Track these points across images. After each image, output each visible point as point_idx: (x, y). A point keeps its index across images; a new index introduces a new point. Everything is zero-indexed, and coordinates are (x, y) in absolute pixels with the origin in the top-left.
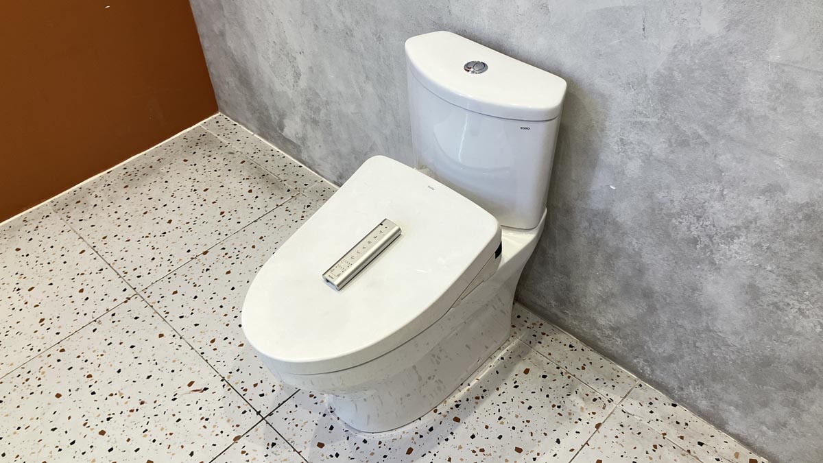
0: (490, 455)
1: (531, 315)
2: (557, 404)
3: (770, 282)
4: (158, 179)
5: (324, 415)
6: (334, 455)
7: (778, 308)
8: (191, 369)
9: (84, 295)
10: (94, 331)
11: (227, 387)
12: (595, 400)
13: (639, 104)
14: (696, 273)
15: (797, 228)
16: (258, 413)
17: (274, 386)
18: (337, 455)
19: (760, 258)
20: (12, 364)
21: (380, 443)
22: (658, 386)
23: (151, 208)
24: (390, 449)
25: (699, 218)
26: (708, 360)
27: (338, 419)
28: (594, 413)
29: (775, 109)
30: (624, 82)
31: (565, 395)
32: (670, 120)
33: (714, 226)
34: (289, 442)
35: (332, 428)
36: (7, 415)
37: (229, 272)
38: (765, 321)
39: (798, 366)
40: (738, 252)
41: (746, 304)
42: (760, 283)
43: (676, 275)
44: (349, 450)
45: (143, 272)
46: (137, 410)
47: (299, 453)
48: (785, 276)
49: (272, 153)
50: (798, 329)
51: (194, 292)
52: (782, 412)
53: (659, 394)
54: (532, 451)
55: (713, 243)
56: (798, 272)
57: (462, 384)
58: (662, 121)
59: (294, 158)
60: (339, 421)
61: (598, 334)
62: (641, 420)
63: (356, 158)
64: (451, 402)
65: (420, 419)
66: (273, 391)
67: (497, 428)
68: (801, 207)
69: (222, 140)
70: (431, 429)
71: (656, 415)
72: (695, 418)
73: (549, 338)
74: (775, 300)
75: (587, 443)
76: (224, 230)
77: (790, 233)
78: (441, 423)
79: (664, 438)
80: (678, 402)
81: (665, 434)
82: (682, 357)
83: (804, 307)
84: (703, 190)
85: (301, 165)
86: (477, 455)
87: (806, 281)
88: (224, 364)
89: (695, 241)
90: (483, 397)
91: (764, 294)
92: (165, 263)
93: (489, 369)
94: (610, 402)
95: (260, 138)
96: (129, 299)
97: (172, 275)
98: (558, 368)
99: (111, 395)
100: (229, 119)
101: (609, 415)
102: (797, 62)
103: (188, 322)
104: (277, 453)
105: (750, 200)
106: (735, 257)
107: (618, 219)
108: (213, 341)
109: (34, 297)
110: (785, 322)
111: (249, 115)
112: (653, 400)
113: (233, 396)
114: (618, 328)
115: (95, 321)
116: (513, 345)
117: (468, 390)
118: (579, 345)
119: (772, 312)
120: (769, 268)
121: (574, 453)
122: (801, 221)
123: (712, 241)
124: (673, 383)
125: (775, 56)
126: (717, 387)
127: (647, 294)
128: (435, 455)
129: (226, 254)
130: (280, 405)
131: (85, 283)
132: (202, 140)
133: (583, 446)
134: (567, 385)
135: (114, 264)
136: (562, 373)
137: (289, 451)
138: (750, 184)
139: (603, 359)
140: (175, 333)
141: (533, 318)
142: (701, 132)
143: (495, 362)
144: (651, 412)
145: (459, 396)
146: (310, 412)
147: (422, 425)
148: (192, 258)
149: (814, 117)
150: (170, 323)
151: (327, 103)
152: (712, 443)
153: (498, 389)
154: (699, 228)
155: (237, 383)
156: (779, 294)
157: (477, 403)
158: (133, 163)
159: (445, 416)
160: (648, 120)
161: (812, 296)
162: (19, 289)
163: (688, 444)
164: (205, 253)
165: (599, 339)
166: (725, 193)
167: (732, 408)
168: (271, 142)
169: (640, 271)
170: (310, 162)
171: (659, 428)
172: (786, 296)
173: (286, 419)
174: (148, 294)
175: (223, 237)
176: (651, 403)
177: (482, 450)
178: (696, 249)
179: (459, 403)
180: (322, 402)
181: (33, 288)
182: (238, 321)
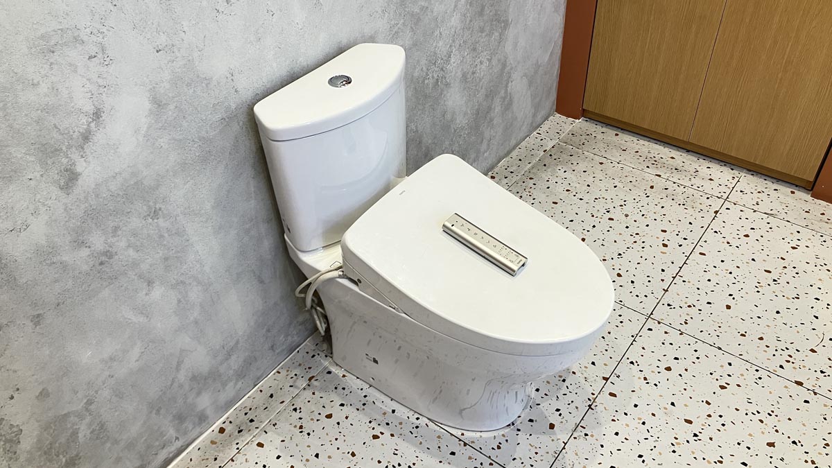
3: (468, 62)
5: (519, 430)
6: (559, 413)
7: (474, 73)
14: (443, 102)
15: (469, 15)
18: (558, 410)
19: (462, 53)
27: (519, 417)
33: (442, 59)
34: (556, 456)
35: (531, 421)
38: (472, 89)
39: (487, 96)
40: (454, 61)
41: (464, 90)
42: (466, 68)
43: (435, 118)
44: (550, 402)
47: (565, 444)
48: (472, 50)
50: (482, 74)
56: (475, 41)
60: (522, 416)
74: (472, 70)
77: (468, 21)
83: (481, 58)
84: (432, 42)
87: (478, 42)
89: (437, 81)
91: (468, 73)
105: (451, 22)
106: (454, 67)
110: (478, 77)
119: (473, 79)
120: (466, 54)
122: (469, 9)
123: (443, 71)
137: (566, 453)
138: (448, 12)
146: (519, 444)
154: (437, 70)
156: (472, 64)
161: (482, 47)
166: (441, 31)
172: (475, 61)
178: (439, 86)
180: (503, 435)
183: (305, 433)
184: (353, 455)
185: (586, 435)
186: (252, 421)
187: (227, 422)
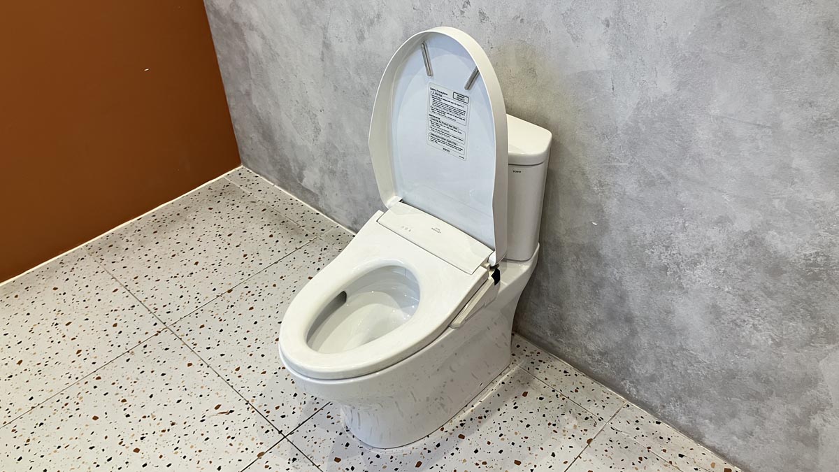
0: (492, 467)
1: (529, 345)
2: (553, 423)
3: (729, 302)
4: (185, 226)
5: (341, 434)
6: (350, 468)
7: (736, 325)
8: (217, 394)
9: (118, 329)
10: (128, 360)
11: (251, 410)
12: (587, 419)
13: (612, 151)
14: (668, 297)
15: (744, 253)
16: (280, 432)
17: (294, 408)
18: (353, 468)
19: (719, 281)
20: (51, 391)
21: (392, 457)
22: (644, 405)
23: (179, 251)
24: (401, 463)
25: (667, 247)
26: (683, 377)
27: (354, 436)
28: (586, 430)
29: (719, 154)
30: (600, 133)
31: (560, 415)
32: (639, 164)
33: (680, 255)
34: (309, 457)
35: (347, 445)
36: (48, 436)
37: (251, 308)
38: (727, 337)
39: (757, 376)
40: (701, 276)
41: (711, 323)
42: (721, 304)
43: (652, 300)
44: (363, 464)
45: (173, 308)
46: (169, 430)
47: (317, 467)
48: (739, 295)
49: (291, 202)
50: (753, 343)
51: (220, 326)
52: (748, 421)
53: (644, 412)
54: (530, 464)
55: (681, 271)
56: (749, 291)
57: (466, 406)
58: (632, 165)
59: (312, 206)
60: (354, 439)
61: (589, 359)
62: (628, 436)
63: (370, 205)
64: (457, 421)
65: (428, 436)
67: (498, 444)
68: (747, 235)
69: (245, 190)
70: (438, 445)
71: (642, 432)
72: (677, 434)
73: (546, 365)
74: (734, 318)
75: (579, 456)
76: (247, 271)
77: (740, 257)
78: (447, 440)
79: (649, 451)
80: (662, 420)
81: (649, 448)
82: (662, 376)
83: (756, 322)
84: (669, 223)
85: (318, 212)
86: (479, 467)
87: (756, 299)
88: (248, 389)
89: (666, 269)
90: (485, 417)
91: (724, 313)
92: (193, 301)
93: (491, 392)
94: (600, 420)
95: (280, 189)
96: (160, 332)
97: (199, 311)
98: (554, 391)
99: (145, 417)
100: (251, 171)
101: (600, 432)
102: (732, 115)
103: (215, 352)
104: (298, 467)
105: (707, 231)
106: (699, 281)
107: (600, 252)
108: (238, 369)
109: (71, 332)
110: (743, 337)
111: (270, 168)
112: (639, 419)
113: (255, 418)
114: (606, 353)
115: (128, 352)
116: (513, 371)
117: (472, 411)
118: (572, 371)
119: (732, 329)
120: (727, 289)
121: (568, 465)
122: (747, 246)
123: (678, 267)
124: (656, 402)
125: (715, 111)
126: (693, 402)
127: (629, 319)
128: (442, 468)
129: (249, 292)
130: (300, 425)
131: (119, 318)
132: (226, 190)
133: (576, 459)
134: (562, 406)
135: (145, 301)
136: (557, 396)
137: (309, 465)
138: (705, 216)
139: (595, 383)
140: (202, 362)
141: (531, 347)
142: (664, 174)
143: (496, 386)
144: (638, 429)
145: (463, 416)
146: (328, 431)
147: (430, 442)
148: (218, 296)
149: (749, 159)
150: (198, 353)
151: (344, 155)
152: (692, 454)
153: (499, 410)
154: (668, 257)
155: (260, 406)
156: (736, 312)
157: (480, 422)
158: (161, 211)
159: (451, 434)
160: (621, 164)
161: (762, 312)
162: (57, 324)
163: (670, 456)
164: (230, 291)
165: (590, 364)
166: (686, 225)
167: (707, 421)
168: (291, 192)
169: (622, 298)
170: (328, 210)
171: (643, 442)
172: (742, 314)
173: (305, 437)
174: (177, 328)
175: (246, 277)
176: (637, 421)
177: (485, 463)
178: (667, 275)
179: (464, 422)
180: (339, 422)
181: (70, 323)
182: (261, 352)
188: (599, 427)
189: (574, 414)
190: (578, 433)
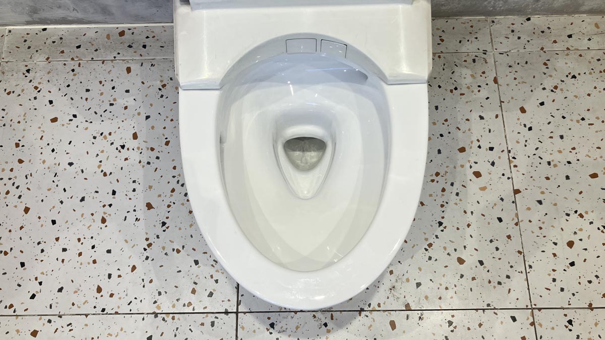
2: (453, 87)
8: (110, 335)
11: (169, 318)
12: (474, 61)
16: (227, 313)
17: (212, 276)
28: (484, 73)
31: (450, 75)
37: (27, 210)
53: (511, 18)
54: (472, 142)
62: (518, 51)
66: (217, 281)
71: (524, 38)
72: (550, 18)
75: (501, 102)
79: (545, 52)
80: (532, 14)
81: (542, 49)
86: (437, 182)
88: (139, 300)
94: (485, 54)
101: (495, 65)
103: (47, 295)
104: (284, 329)
108: (99, 290)
112: (512, 28)
113: (181, 321)
121: (500, 117)
133: (501, 106)
134: (444, 65)
139: (449, 21)
140: (48, 318)
144: (519, 38)
150: (26, 313)
152: (575, 29)
155: (173, 306)
163: (563, 43)
171: (534, 47)
176: (513, 31)
177: (437, 174)
182: (101, 250)
183: (161, 93)
184: (167, 143)
185: (326, 325)
186: (144, 46)
187: (131, 31)
188: (491, 61)
189: (461, 65)
190: (481, 80)
